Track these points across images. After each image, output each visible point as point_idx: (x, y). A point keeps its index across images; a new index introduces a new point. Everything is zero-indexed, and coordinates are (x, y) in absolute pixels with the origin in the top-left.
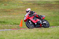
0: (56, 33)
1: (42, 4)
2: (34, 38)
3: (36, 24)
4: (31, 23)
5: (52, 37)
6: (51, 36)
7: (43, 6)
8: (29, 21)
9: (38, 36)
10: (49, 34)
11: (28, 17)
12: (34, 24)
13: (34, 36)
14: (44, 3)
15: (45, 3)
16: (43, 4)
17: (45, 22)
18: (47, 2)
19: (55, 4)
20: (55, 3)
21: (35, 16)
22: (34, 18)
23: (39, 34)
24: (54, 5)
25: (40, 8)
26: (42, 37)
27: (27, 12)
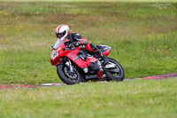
0: (80, 103)
1: (38, 13)
2: (14, 115)
3: (86, 70)
4: (71, 69)
5: (69, 115)
6: (67, 112)
7: (42, 18)
8: (67, 63)
9: (27, 110)
10: (60, 105)
11: (61, 52)
12: (80, 70)
13: (16, 109)
14: (44, 11)
15: (47, 9)
16: (40, 15)
17: (112, 65)
18: (52, 7)
19: (78, 14)
20: (78, 10)
21: (82, 49)
22: (79, 54)
23: (29, 104)
24: (73, 15)
25: (31, 25)
26: (38, 112)
27: (59, 35)
